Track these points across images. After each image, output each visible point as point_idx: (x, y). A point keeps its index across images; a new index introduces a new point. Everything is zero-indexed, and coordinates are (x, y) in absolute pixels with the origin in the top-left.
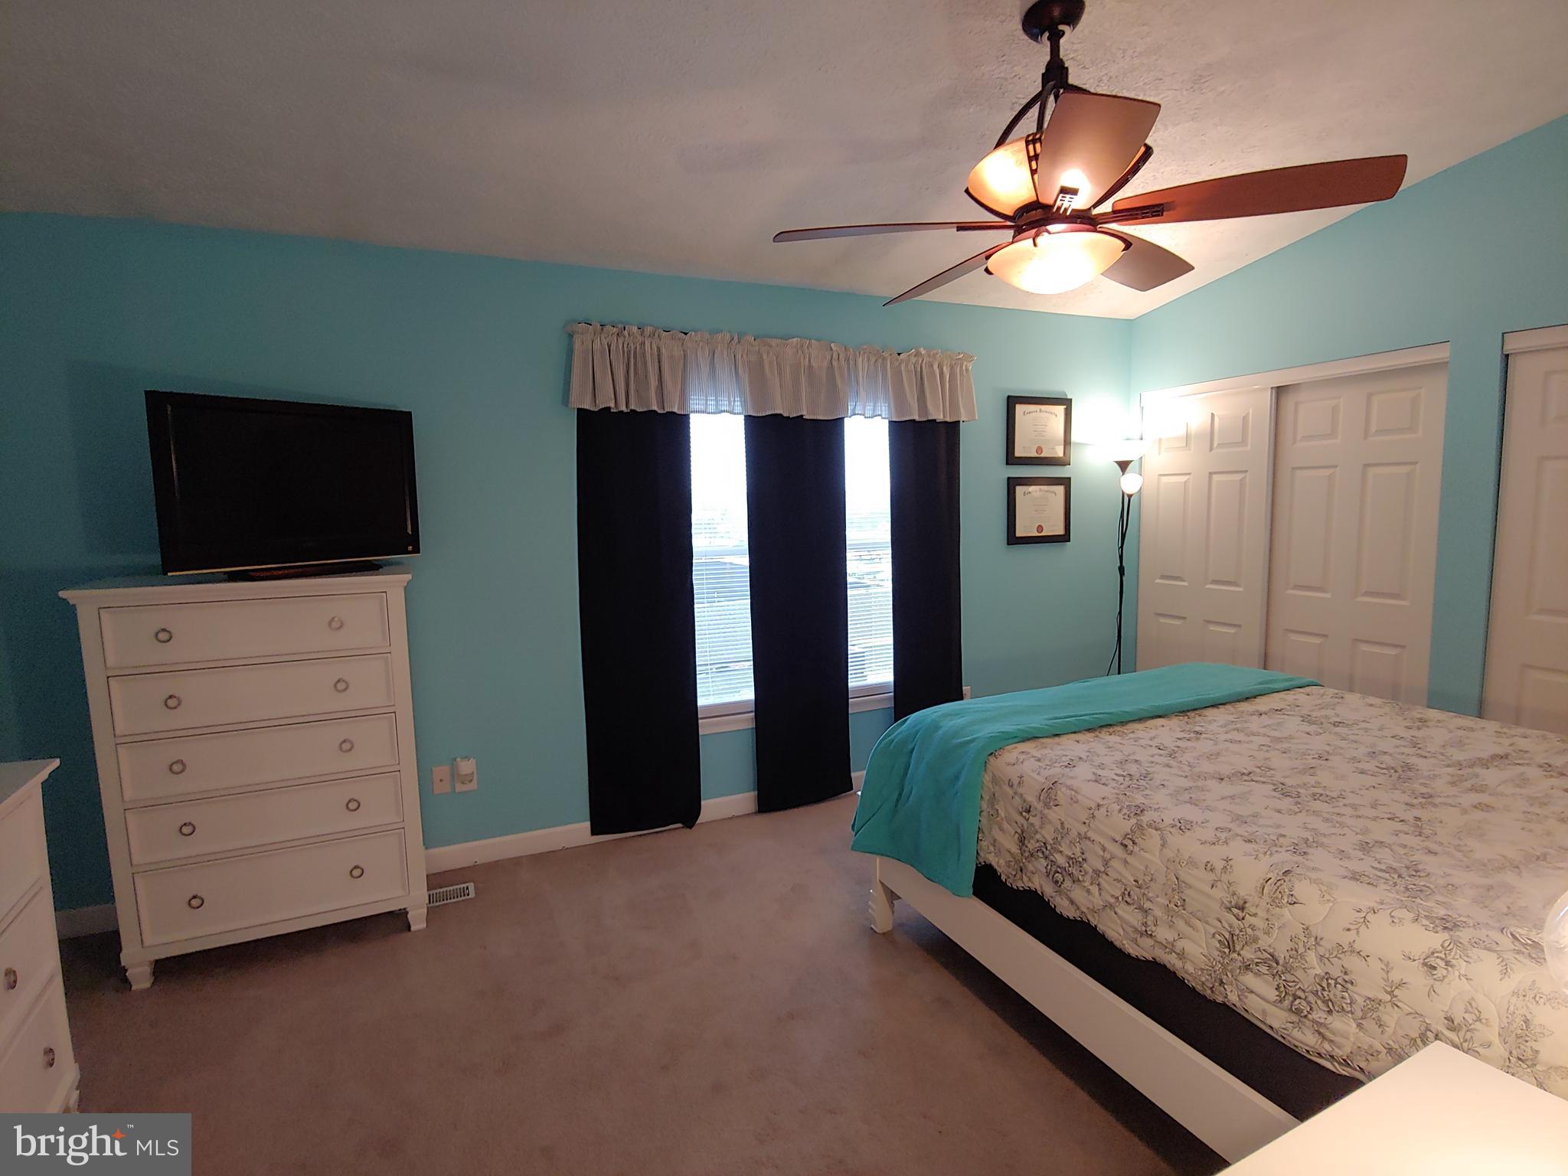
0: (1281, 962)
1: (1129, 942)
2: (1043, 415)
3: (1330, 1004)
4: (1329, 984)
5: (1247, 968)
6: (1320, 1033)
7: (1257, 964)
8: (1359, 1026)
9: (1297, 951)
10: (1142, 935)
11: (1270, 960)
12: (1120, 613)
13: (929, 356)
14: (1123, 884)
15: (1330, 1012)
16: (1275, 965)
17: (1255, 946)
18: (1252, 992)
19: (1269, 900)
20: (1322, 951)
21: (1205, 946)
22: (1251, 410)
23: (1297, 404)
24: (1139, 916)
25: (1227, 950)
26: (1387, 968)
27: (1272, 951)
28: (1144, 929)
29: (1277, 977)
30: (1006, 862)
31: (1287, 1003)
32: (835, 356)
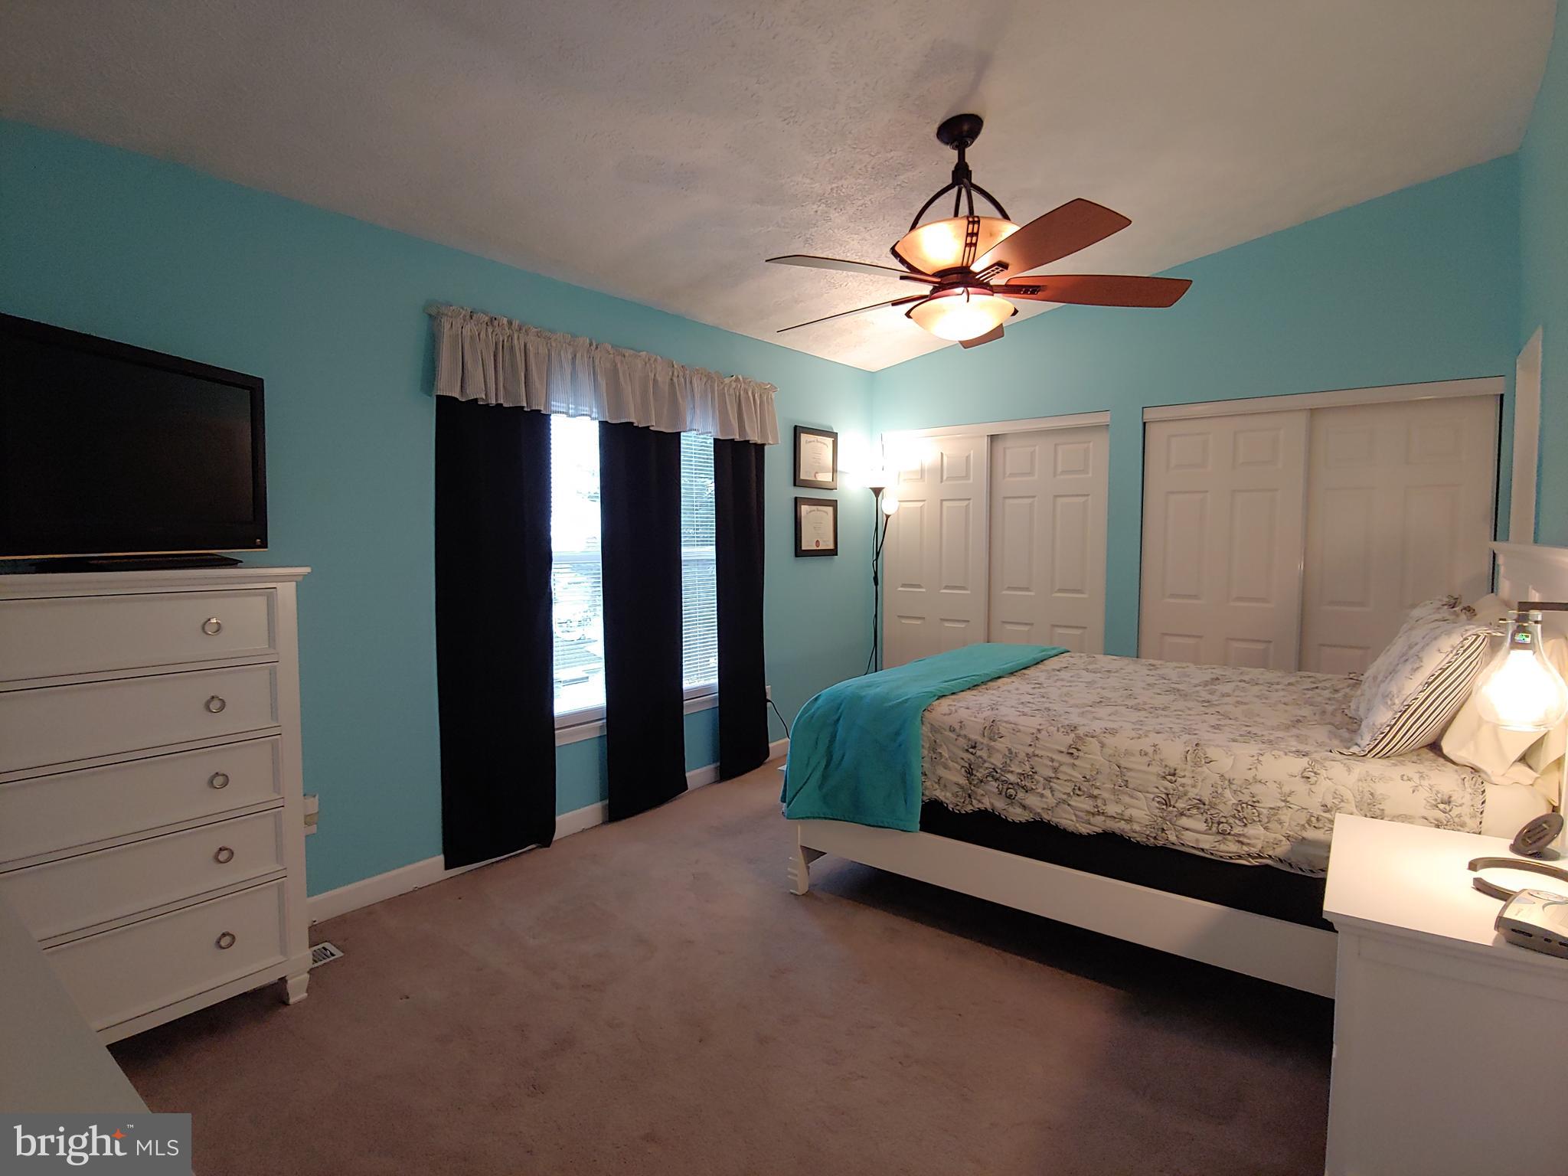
0: (1207, 803)
1: (1082, 824)
2: (819, 445)
3: (1244, 820)
4: (1242, 808)
5: (1182, 814)
6: (1239, 842)
7: (1189, 810)
8: (1266, 828)
9: (1217, 792)
10: (1093, 814)
11: (1197, 804)
12: (876, 616)
13: (745, 383)
14: (1073, 782)
15: (1245, 825)
16: (1202, 806)
17: (1186, 798)
18: (1187, 829)
19: (1192, 764)
20: (1234, 787)
21: (1146, 808)
22: (972, 452)
23: (1005, 448)
24: (1091, 802)
25: (1164, 807)
26: (1280, 785)
27: (1198, 797)
28: (1096, 810)
29: (1205, 814)
30: (953, 794)
31: (1214, 829)
32: (676, 374)
